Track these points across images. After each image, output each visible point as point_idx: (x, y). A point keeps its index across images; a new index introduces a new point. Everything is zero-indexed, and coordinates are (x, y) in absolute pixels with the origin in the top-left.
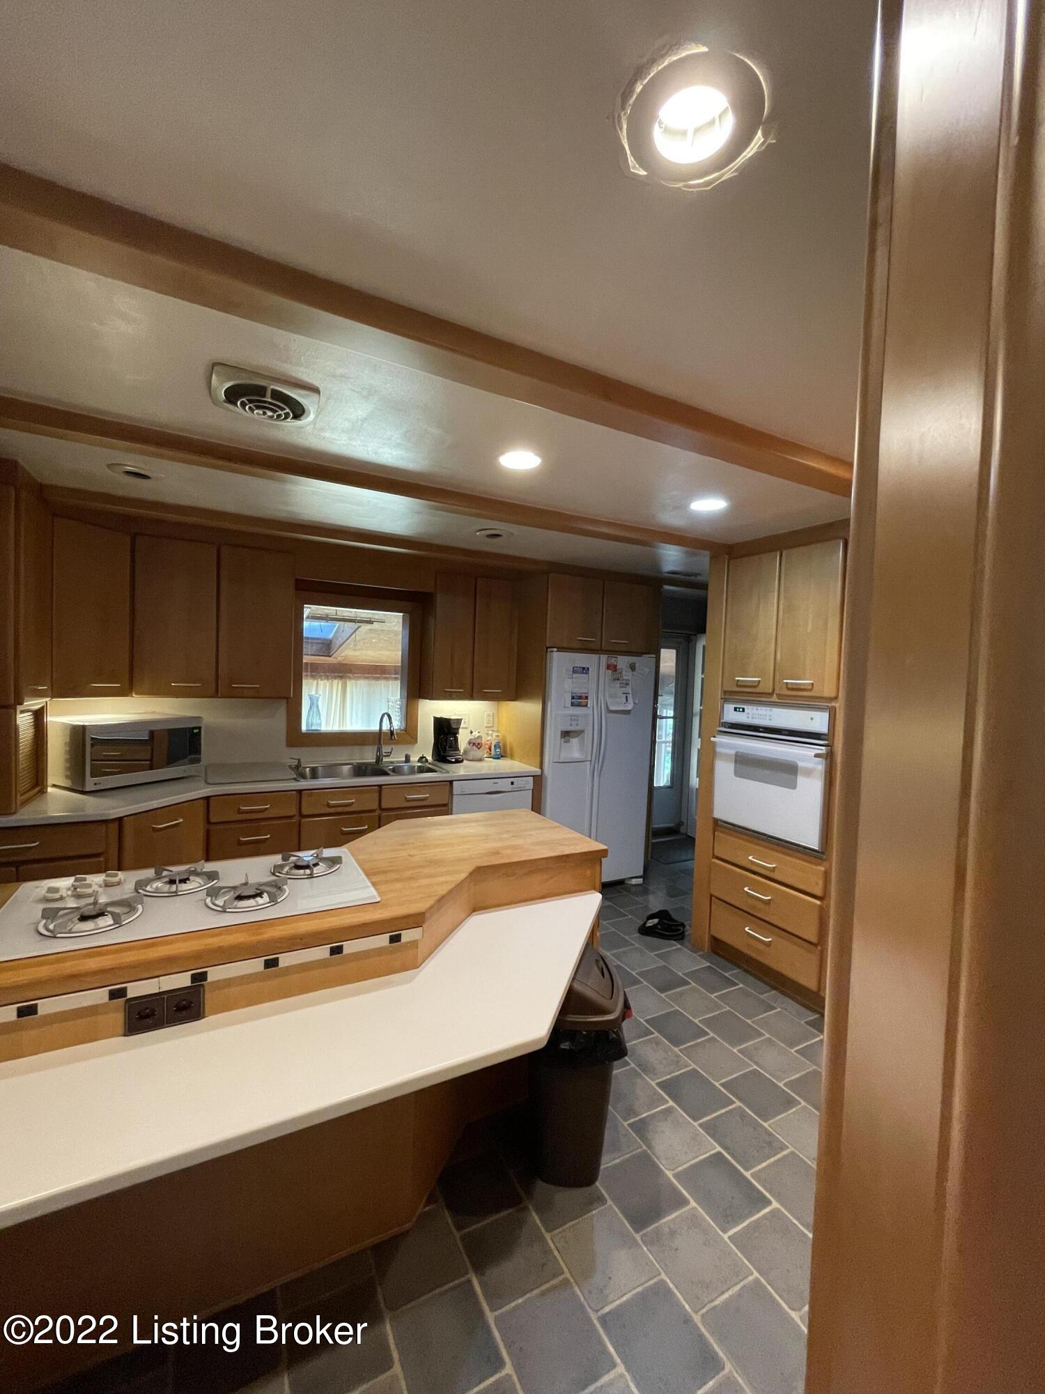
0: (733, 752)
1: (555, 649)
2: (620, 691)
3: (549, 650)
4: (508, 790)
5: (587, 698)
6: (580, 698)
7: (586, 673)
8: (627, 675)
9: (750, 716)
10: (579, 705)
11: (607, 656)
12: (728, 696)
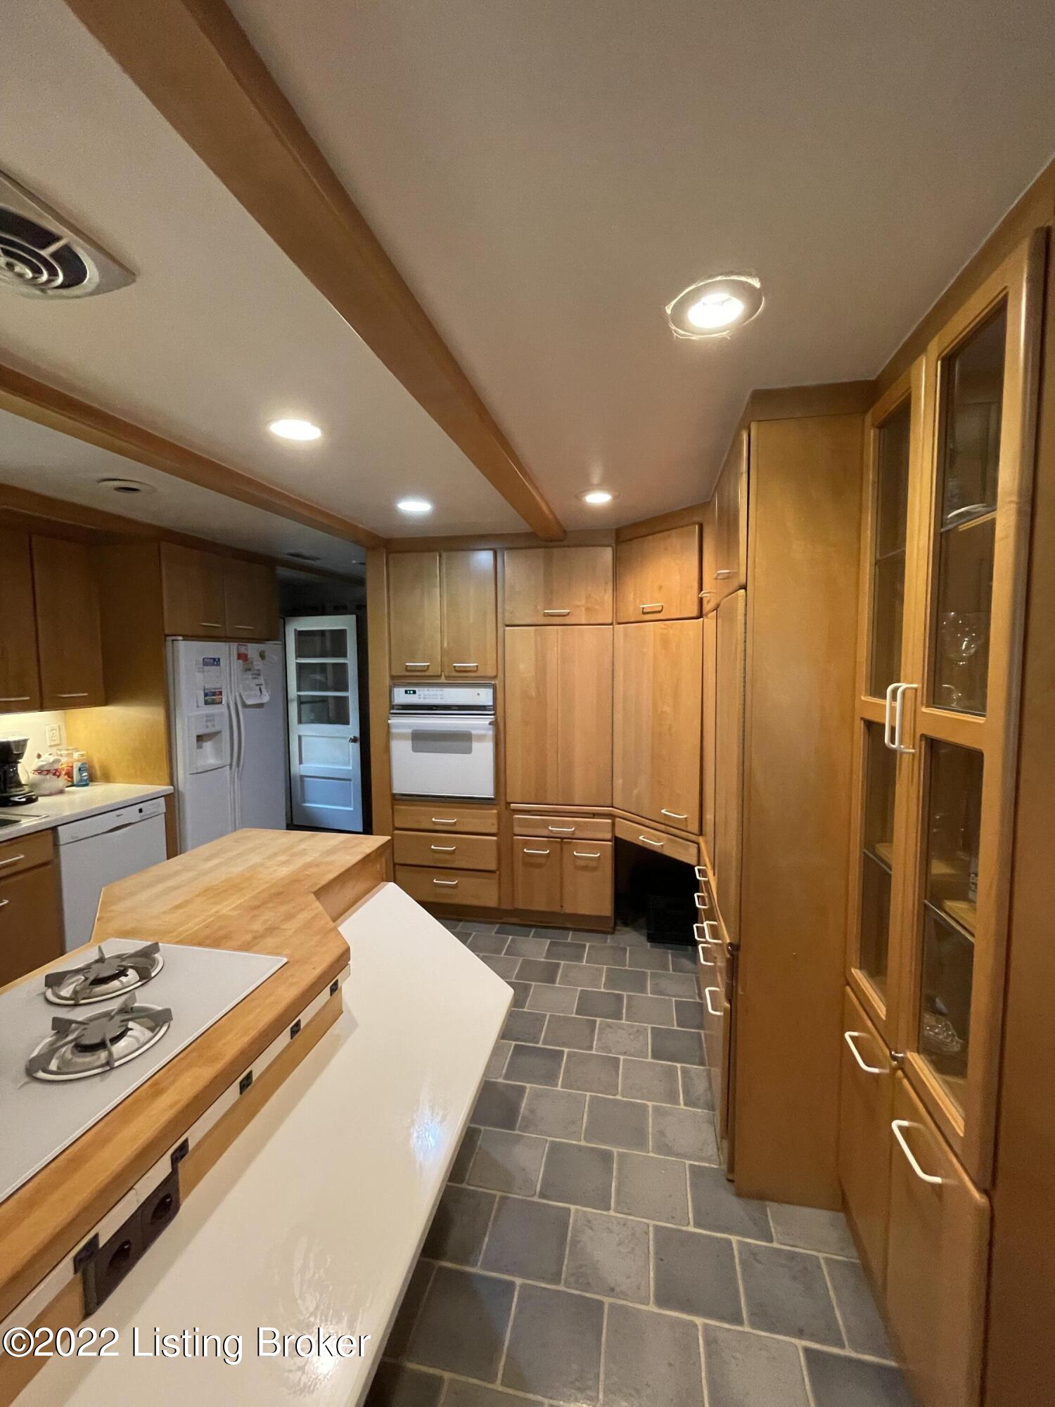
0: (409, 731)
1: (181, 638)
2: (253, 683)
3: (170, 638)
4: (137, 821)
5: (221, 693)
6: (214, 694)
7: (217, 665)
8: (258, 664)
9: (422, 696)
10: (213, 703)
11: (236, 644)
12: (397, 680)
